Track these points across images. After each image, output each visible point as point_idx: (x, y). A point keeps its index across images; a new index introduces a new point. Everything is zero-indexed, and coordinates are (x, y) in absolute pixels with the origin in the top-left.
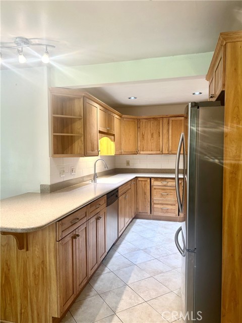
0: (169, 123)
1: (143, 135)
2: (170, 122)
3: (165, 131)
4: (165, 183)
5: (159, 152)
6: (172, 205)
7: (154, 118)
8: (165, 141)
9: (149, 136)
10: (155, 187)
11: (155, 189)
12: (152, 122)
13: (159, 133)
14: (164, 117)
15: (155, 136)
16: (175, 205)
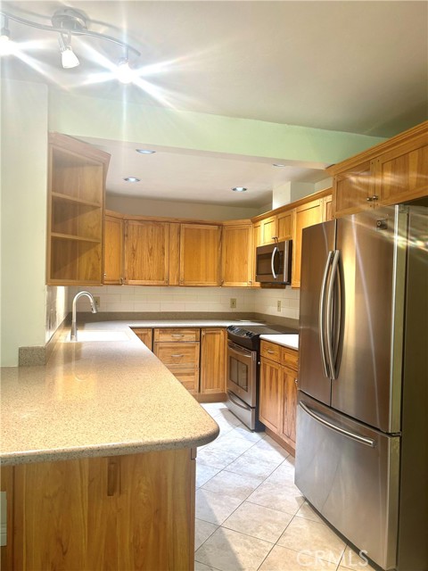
0: (179, 233)
1: (134, 251)
2: (182, 231)
3: (173, 247)
4: (177, 337)
5: (161, 282)
6: (188, 374)
7: (153, 221)
8: (173, 263)
9: (146, 253)
10: (161, 345)
11: (161, 348)
12: (151, 227)
13: (163, 248)
14: (170, 220)
15: (156, 253)
16: (194, 374)
